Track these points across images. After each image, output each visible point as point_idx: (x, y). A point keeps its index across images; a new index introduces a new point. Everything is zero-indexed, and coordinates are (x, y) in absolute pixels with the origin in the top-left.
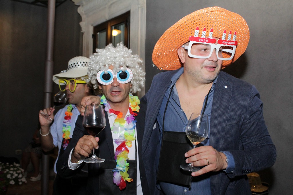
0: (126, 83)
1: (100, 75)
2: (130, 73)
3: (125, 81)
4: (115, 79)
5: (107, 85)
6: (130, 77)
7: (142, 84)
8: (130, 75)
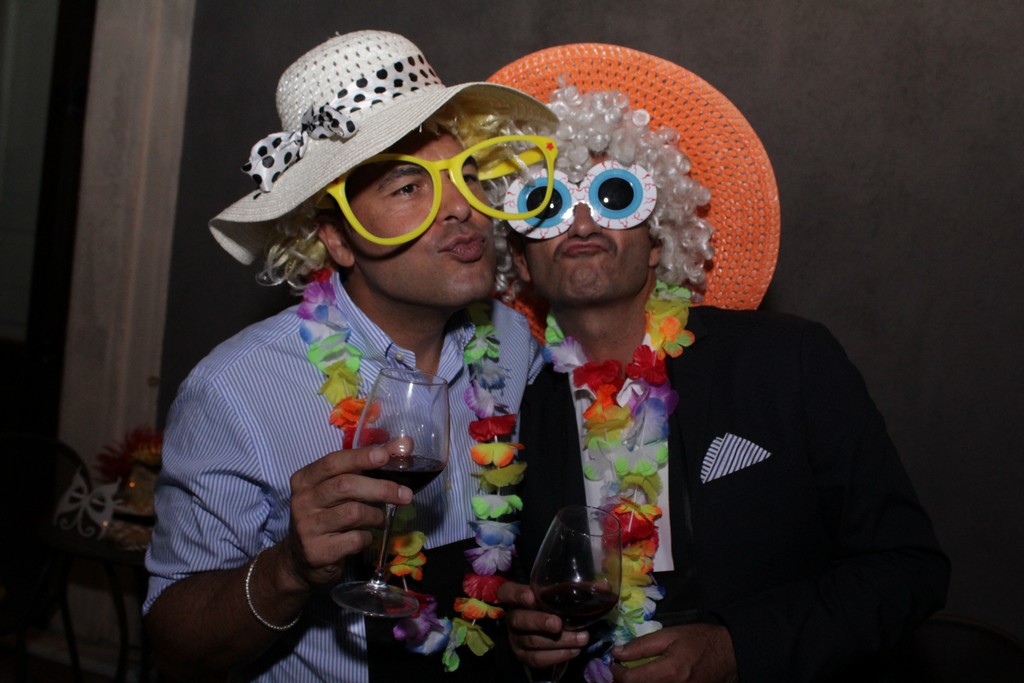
0: (629, 226)
1: (515, 198)
2: (643, 183)
3: (626, 216)
4: (581, 211)
5: (547, 236)
6: (644, 200)
7: (705, 247)
8: (644, 192)
